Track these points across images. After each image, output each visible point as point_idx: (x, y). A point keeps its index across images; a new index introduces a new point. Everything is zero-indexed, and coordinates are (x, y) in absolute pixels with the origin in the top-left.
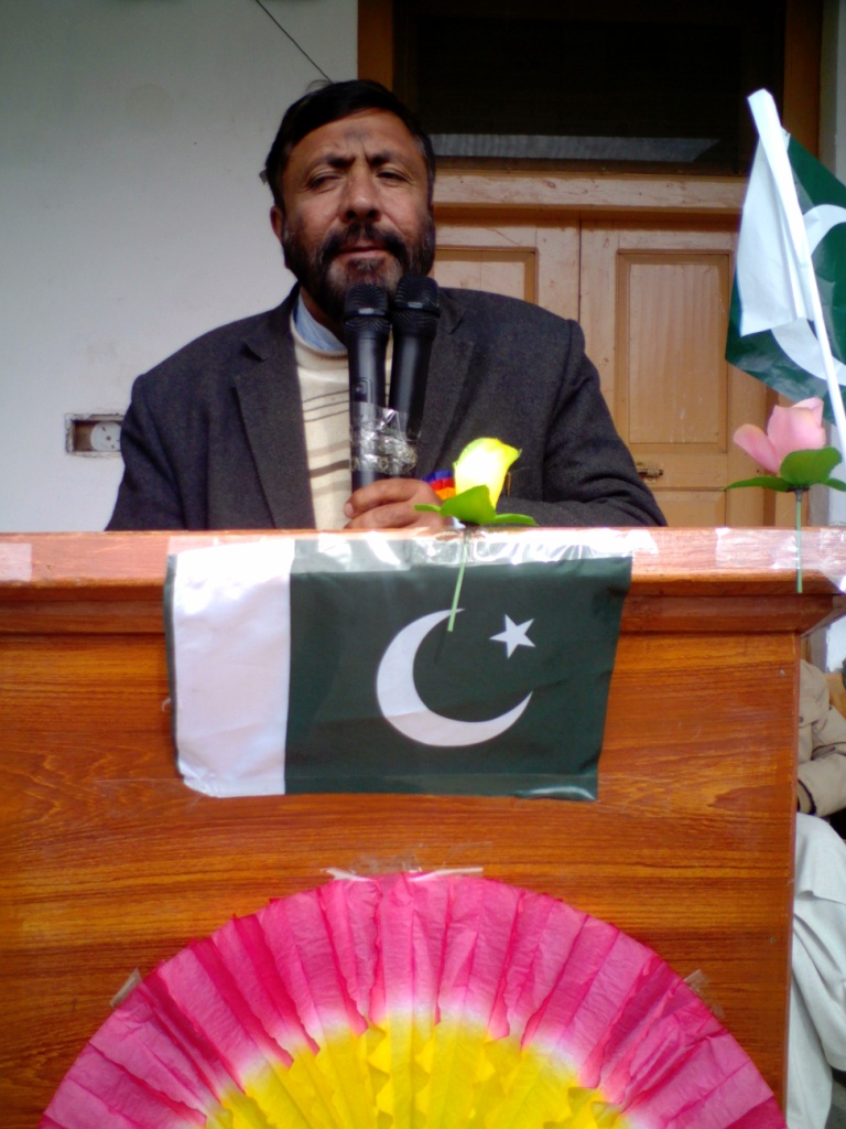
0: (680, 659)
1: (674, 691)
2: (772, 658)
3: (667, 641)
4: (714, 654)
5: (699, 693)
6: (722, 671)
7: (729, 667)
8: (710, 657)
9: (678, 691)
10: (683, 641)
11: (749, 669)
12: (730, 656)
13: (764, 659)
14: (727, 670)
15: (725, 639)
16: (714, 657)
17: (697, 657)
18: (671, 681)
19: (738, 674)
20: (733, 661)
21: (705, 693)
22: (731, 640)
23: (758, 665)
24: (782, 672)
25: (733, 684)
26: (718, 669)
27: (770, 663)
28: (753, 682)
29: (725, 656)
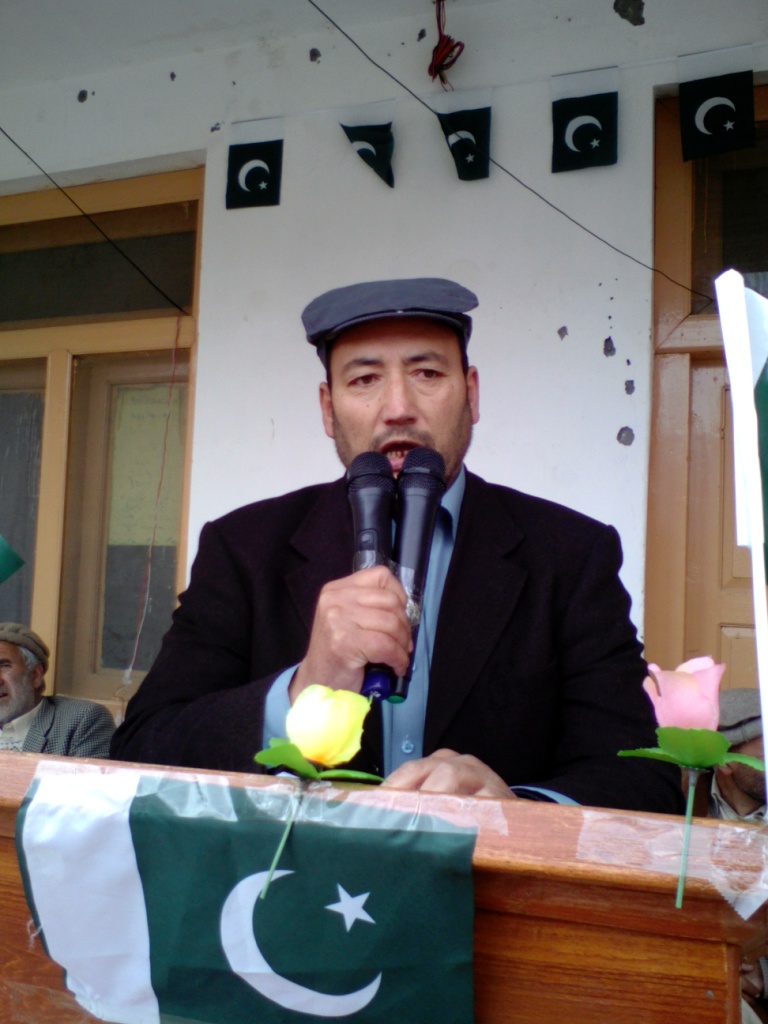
0: (578, 955)
1: (570, 994)
2: (695, 973)
3: (562, 931)
4: (620, 954)
5: (601, 1002)
6: (629, 978)
7: (639, 975)
8: (615, 959)
9: (576, 995)
10: (582, 933)
11: (665, 981)
12: (640, 961)
13: (685, 972)
14: (636, 978)
15: (634, 939)
16: (619, 959)
17: (597, 956)
18: (566, 980)
19: (650, 986)
20: (645, 968)
21: (608, 1002)
22: (643, 940)
23: (677, 978)
24: (710, 993)
25: (643, 997)
26: (623, 974)
27: (694, 980)
28: (669, 999)
29: (634, 960)
